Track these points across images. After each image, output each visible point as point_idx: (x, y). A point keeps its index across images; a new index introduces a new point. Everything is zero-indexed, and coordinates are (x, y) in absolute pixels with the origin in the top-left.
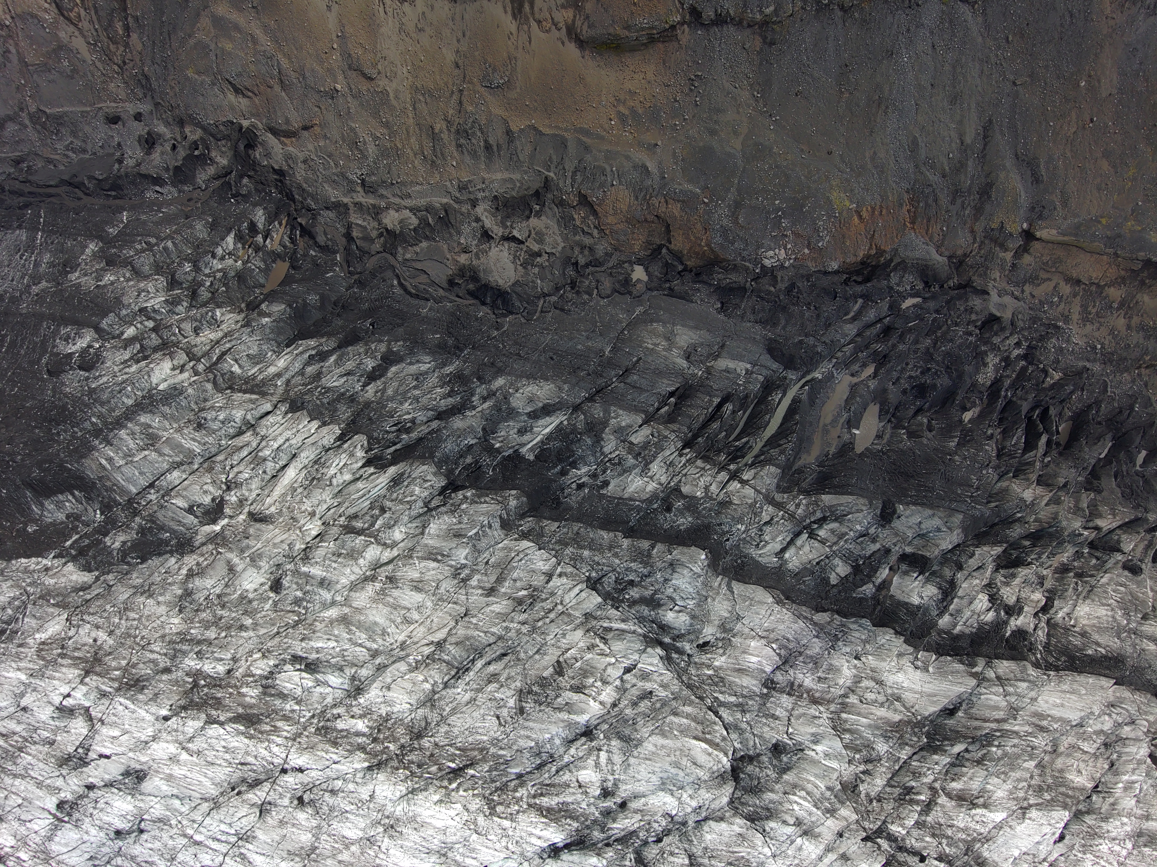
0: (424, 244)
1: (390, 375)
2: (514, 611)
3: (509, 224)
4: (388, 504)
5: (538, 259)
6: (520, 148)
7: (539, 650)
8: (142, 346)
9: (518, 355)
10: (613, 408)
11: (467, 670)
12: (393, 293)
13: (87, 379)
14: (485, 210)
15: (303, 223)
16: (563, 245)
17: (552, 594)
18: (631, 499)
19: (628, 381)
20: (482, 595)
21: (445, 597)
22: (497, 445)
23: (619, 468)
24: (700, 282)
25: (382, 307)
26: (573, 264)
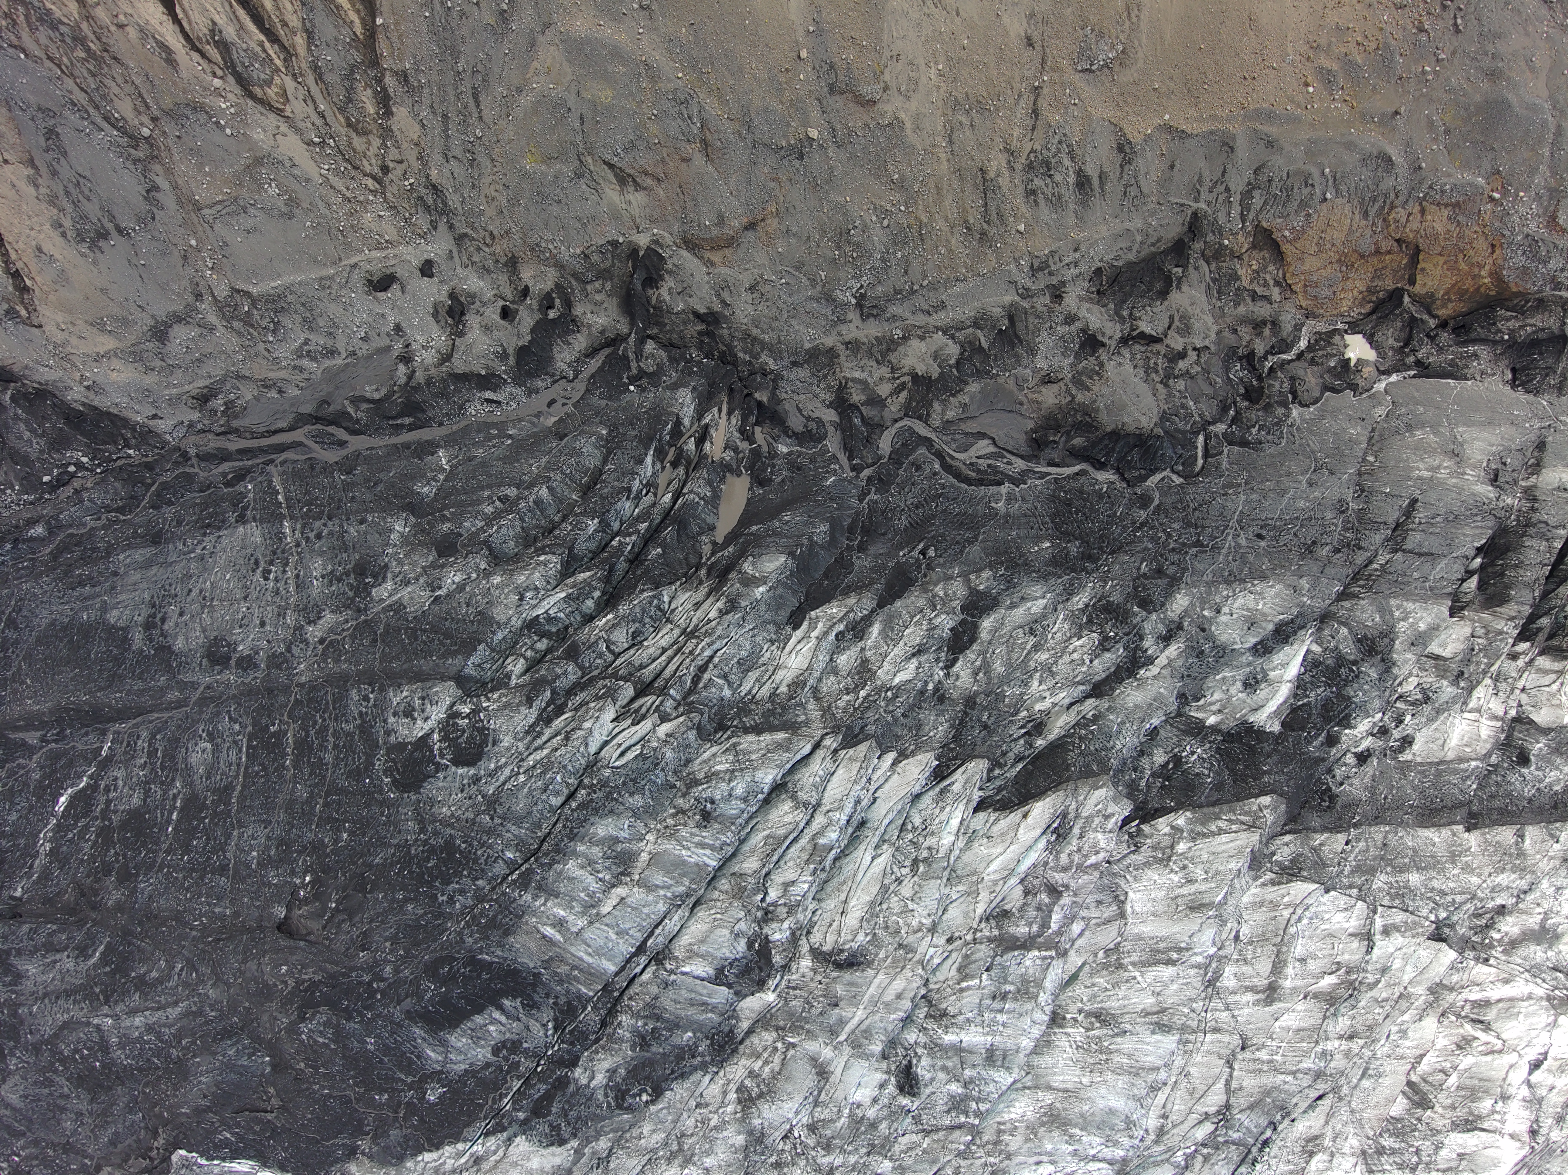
0: (974, 387)
1: (984, 635)
2: (1325, 1017)
3: (1125, 313)
4: (1059, 878)
5: (1182, 365)
6: (1143, 170)
7: (1367, 1069)
8: (553, 692)
9: (1198, 544)
10: (1393, 602)
11: (1266, 1143)
12: (943, 487)
13: (476, 780)
14: (1080, 298)
15: (765, 400)
16: (1215, 328)
17: (1384, 970)
18: (1461, 760)
19: (1408, 546)
20: (1257, 1003)
21: (1194, 1024)
22: (1212, 720)
23: (1427, 709)
24: (1474, 342)
25: (934, 516)
26: (1240, 359)
